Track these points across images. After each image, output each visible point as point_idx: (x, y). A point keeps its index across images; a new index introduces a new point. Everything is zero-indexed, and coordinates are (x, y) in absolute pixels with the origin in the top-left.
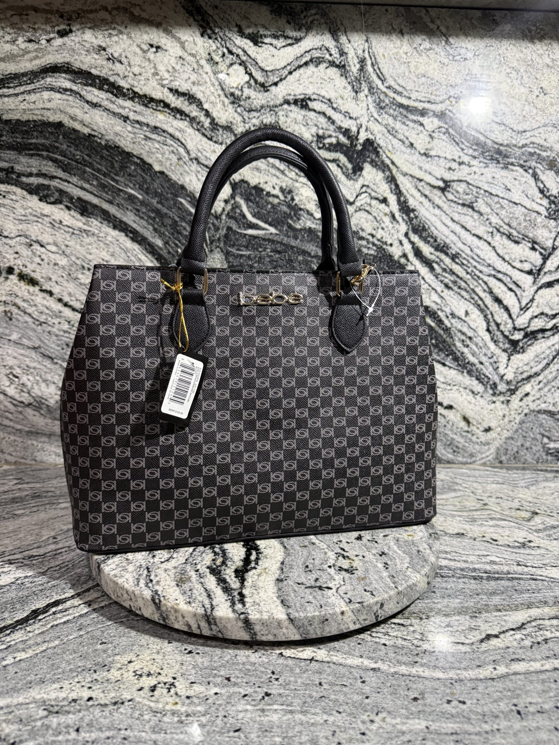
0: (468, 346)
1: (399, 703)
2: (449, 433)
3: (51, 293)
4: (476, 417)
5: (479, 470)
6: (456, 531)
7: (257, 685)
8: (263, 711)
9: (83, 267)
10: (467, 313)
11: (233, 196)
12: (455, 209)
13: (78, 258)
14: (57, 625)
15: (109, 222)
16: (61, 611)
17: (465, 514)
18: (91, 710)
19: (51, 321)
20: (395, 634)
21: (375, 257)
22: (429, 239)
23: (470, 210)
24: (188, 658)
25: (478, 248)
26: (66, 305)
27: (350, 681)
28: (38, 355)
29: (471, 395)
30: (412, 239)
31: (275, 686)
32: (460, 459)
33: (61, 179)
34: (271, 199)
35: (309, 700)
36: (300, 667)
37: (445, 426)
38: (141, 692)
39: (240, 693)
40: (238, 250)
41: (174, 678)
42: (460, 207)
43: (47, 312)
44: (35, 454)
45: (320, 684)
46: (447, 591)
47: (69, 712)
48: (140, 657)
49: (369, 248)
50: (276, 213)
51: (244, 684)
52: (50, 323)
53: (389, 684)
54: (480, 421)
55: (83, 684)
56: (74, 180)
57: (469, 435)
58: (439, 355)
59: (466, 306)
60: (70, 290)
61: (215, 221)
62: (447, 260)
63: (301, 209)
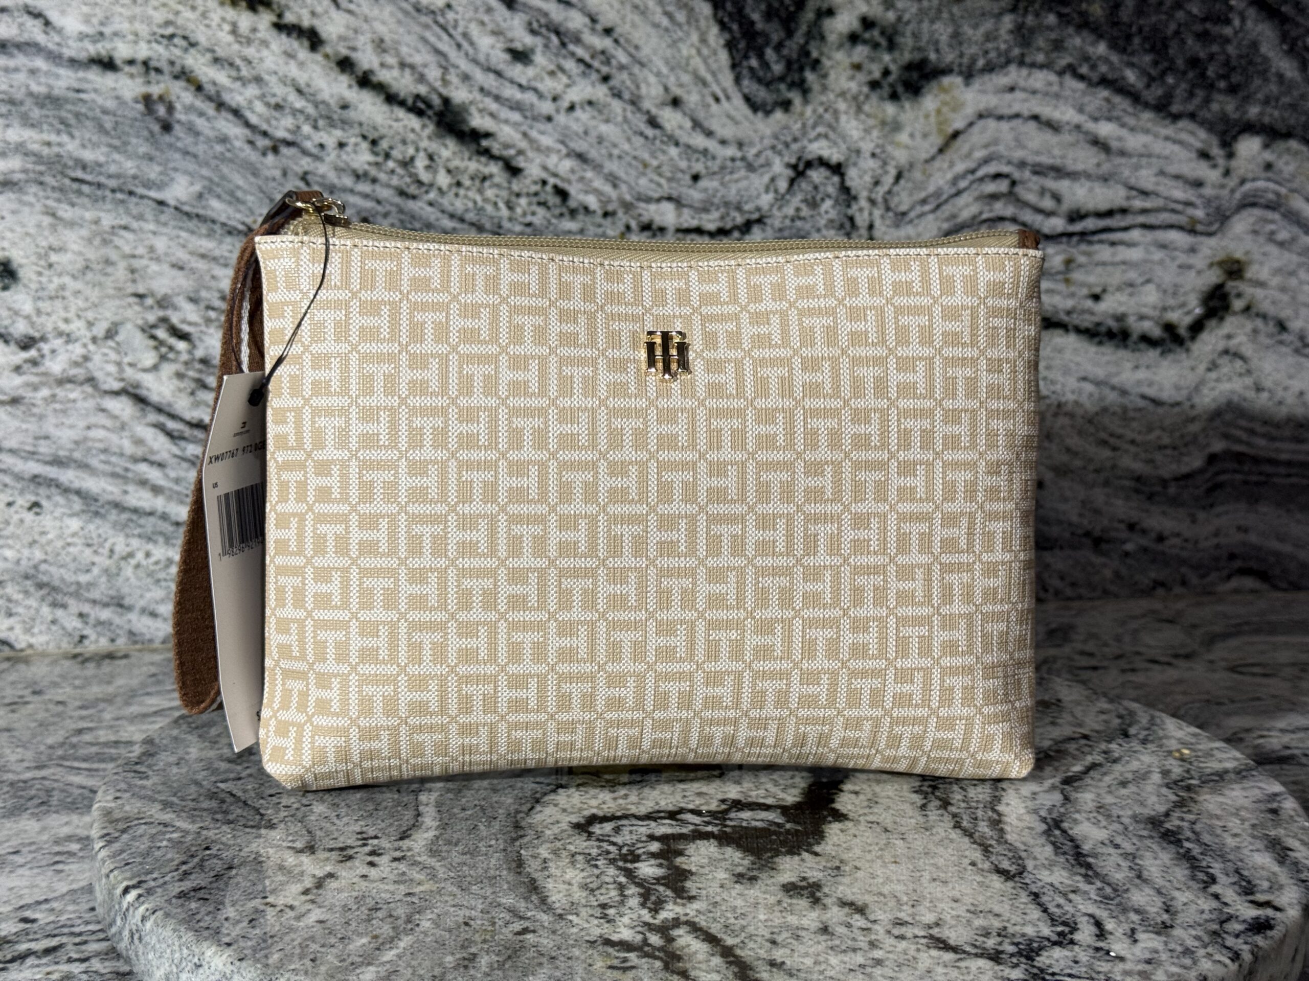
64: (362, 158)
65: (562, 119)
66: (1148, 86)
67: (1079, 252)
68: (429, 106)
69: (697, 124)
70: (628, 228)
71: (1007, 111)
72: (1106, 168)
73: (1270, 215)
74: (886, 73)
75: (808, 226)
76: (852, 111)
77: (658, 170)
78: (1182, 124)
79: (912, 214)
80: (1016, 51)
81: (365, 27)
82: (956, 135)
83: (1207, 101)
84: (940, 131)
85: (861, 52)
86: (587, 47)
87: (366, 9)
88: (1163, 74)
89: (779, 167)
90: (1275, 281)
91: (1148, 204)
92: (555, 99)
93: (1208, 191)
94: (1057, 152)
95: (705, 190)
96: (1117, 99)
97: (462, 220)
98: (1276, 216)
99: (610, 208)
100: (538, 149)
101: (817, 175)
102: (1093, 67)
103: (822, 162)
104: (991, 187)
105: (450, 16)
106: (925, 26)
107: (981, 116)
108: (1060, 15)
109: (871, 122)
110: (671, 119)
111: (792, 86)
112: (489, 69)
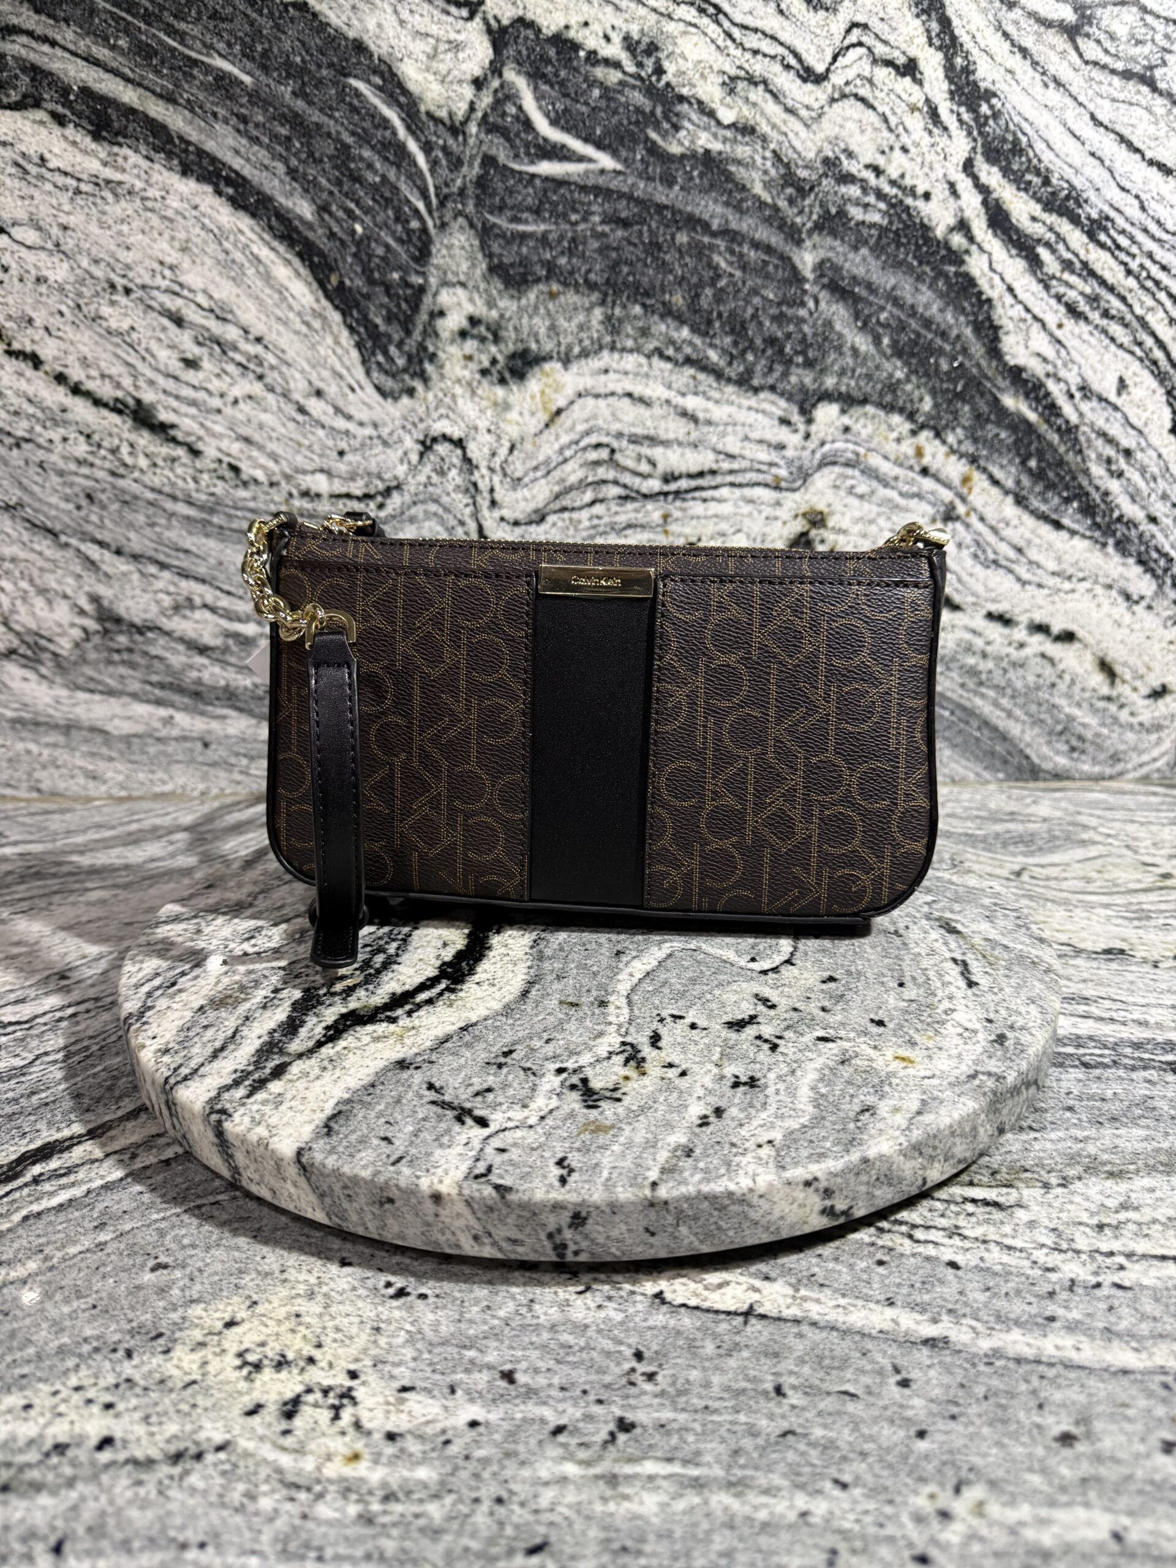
0: (1120, 475)
1: (1018, 1450)
2: (1062, 702)
3: (36, 361)
4: (1133, 660)
5: (1132, 793)
6: (1101, 946)
7: (592, 1397)
8: (613, 1480)
9: (113, 286)
10: (1122, 385)
11: (496, 68)
12: (1104, 89)
13: (96, 262)
14: (39, 1214)
15: (170, 155)
16: (56, 1175)
17: (1119, 900)
18: (105, 1478)
19: (43, 435)
20: (978, 1232)
21: (883, 230)
22: (1028, 177)
23: (1145, 89)
24: (394, 1311)
25: (1161, 199)
26: (76, 390)
27: (866, 1380)
28: (20, 526)
29: (1123, 604)
30: (984, 179)
31: (646, 1399)
32: (1086, 767)
33: (30, 34)
34: (599, 72)
35: (747, 1443)
36: (715, 1336)
37: (1053, 685)
38: (256, 1420)
39: (543, 1421)
40: (515, 219)
41: (353, 1375)
42: (1116, 81)
43: (31, 410)
44: (37, 775)
45: (779, 1390)
46: (1106, 1106)
47: (37, 1487)
48: (259, 1309)
49: (866, 206)
50: (615, 112)
51: (555, 1393)
52: (41, 441)
53: (980, 1391)
54: (1142, 670)
55: (91, 1394)
56: (67, 35)
57: (1113, 708)
58: (1045, 501)
59: (1121, 366)
60: (85, 350)
61: (451, 142)
62: (1076, 238)
63: (682, 99)
64: (81, 448)
65: (228, 411)
66: (730, 364)
67: (675, 508)
68: (126, 406)
69: (338, 410)
70: (291, 495)
71: (602, 391)
72: (694, 435)
73: (850, 472)
74: (494, 361)
75: (438, 491)
76: (468, 395)
77: (310, 448)
78: (762, 395)
79: (526, 480)
80: (608, 339)
81: (72, 349)
82: (559, 412)
83: (785, 375)
84: (545, 409)
85: (470, 346)
86: (242, 353)
87: (71, 335)
88: (743, 353)
89: (410, 443)
90: (856, 529)
91: (736, 466)
92: (222, 396)
93: (789, 453)
94: (649, 423)
95: (350, 463)
96: (702, 376)
97: (160, 492)
98: (857, 473)
99: (275, 479)
100: (213, 435)
101: (442, 449)
102: (678, 349)
103: (445, 438)
104: (593, 455)
105: (134, 335)
106: (525, 320)
107: (580, 395)
108: (644, 306)
109: (485, 403)
110: (315, 406)
111: (413, 376)
112: (168, 375)
